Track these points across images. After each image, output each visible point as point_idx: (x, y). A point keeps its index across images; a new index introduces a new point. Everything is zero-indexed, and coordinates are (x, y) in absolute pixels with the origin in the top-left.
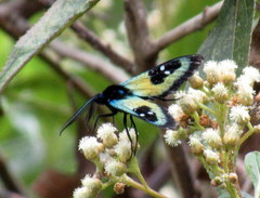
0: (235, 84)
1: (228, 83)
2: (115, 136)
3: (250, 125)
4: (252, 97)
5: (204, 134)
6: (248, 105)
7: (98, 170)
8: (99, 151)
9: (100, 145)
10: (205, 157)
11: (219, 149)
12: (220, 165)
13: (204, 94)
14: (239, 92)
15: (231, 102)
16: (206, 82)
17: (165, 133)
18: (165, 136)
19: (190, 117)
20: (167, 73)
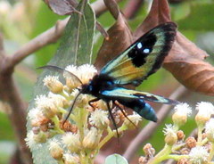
10: (64, 161)
13: (64, 98)
15: (90, 107)
16: (65, 87)
17: (26, 137)
18: (26, 140)
19: (50, 121)
20: (146, 51)
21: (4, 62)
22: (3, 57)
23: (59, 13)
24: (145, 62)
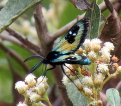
0: (100, 51)
1: (96, 51)
2: (35, 81)
3: (109, 74)
4: (109, 59)
5: (84, 79)
6: (107, 63)
7: (26, 100)
8: (26, 89)
9: (26, 86)
10: (84, 92)
11: (92, 87)
12: (92, 96)
14: (102, 56)
15: (98, 62)
16: (84, 51)
17: (62, 79)
18: (62, 80)
19: (76, 70)
20: (74, 34)
21: (48, 39)
22: (48, 36)
23: (81, 9)
24: (75, 40)
